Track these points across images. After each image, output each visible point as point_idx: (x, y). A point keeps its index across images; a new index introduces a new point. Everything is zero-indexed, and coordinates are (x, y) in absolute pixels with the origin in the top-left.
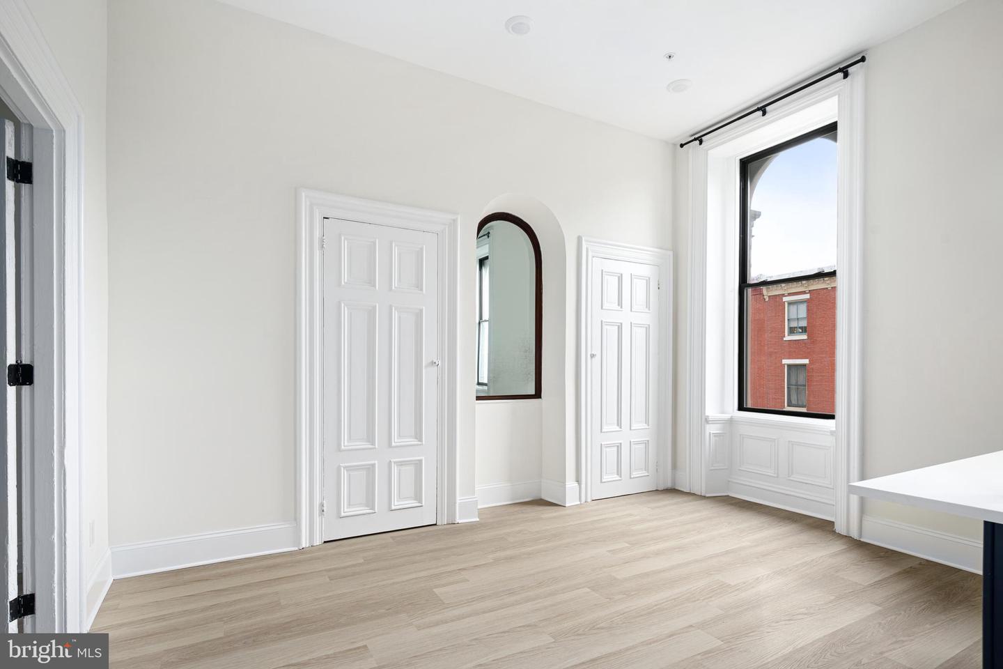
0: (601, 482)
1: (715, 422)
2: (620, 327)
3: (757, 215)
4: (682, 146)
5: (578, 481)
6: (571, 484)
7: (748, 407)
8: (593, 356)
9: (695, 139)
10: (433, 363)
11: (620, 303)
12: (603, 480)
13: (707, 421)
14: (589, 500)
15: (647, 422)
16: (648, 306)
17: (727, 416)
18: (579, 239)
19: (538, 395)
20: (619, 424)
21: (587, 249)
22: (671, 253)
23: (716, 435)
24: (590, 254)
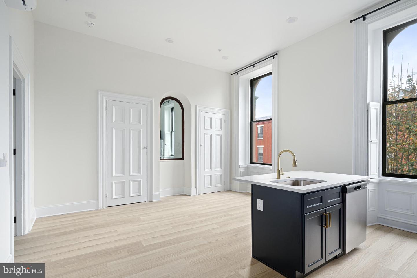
0: (204, 188)
1: (242, 167)
2: (211, 135)
3: (257, 98)
4: (232, 74)
5: (196, 187)
6: (193, 188)
7: (253, 162)
8: (201, 145)
9: (235, 73)
10: (145, 148)
11: (211, 127)
12: (205, 187)
13: (240, 167)
14: (200, 194)
15: (221, 168)
16: (221, 128)
17: (246, 165)
18: (196, 106)
19: (183, 158)
20: (211, 168)
21: (199, 109)
22: (229, 110)
23: (243, 172)
24: (200, 111)
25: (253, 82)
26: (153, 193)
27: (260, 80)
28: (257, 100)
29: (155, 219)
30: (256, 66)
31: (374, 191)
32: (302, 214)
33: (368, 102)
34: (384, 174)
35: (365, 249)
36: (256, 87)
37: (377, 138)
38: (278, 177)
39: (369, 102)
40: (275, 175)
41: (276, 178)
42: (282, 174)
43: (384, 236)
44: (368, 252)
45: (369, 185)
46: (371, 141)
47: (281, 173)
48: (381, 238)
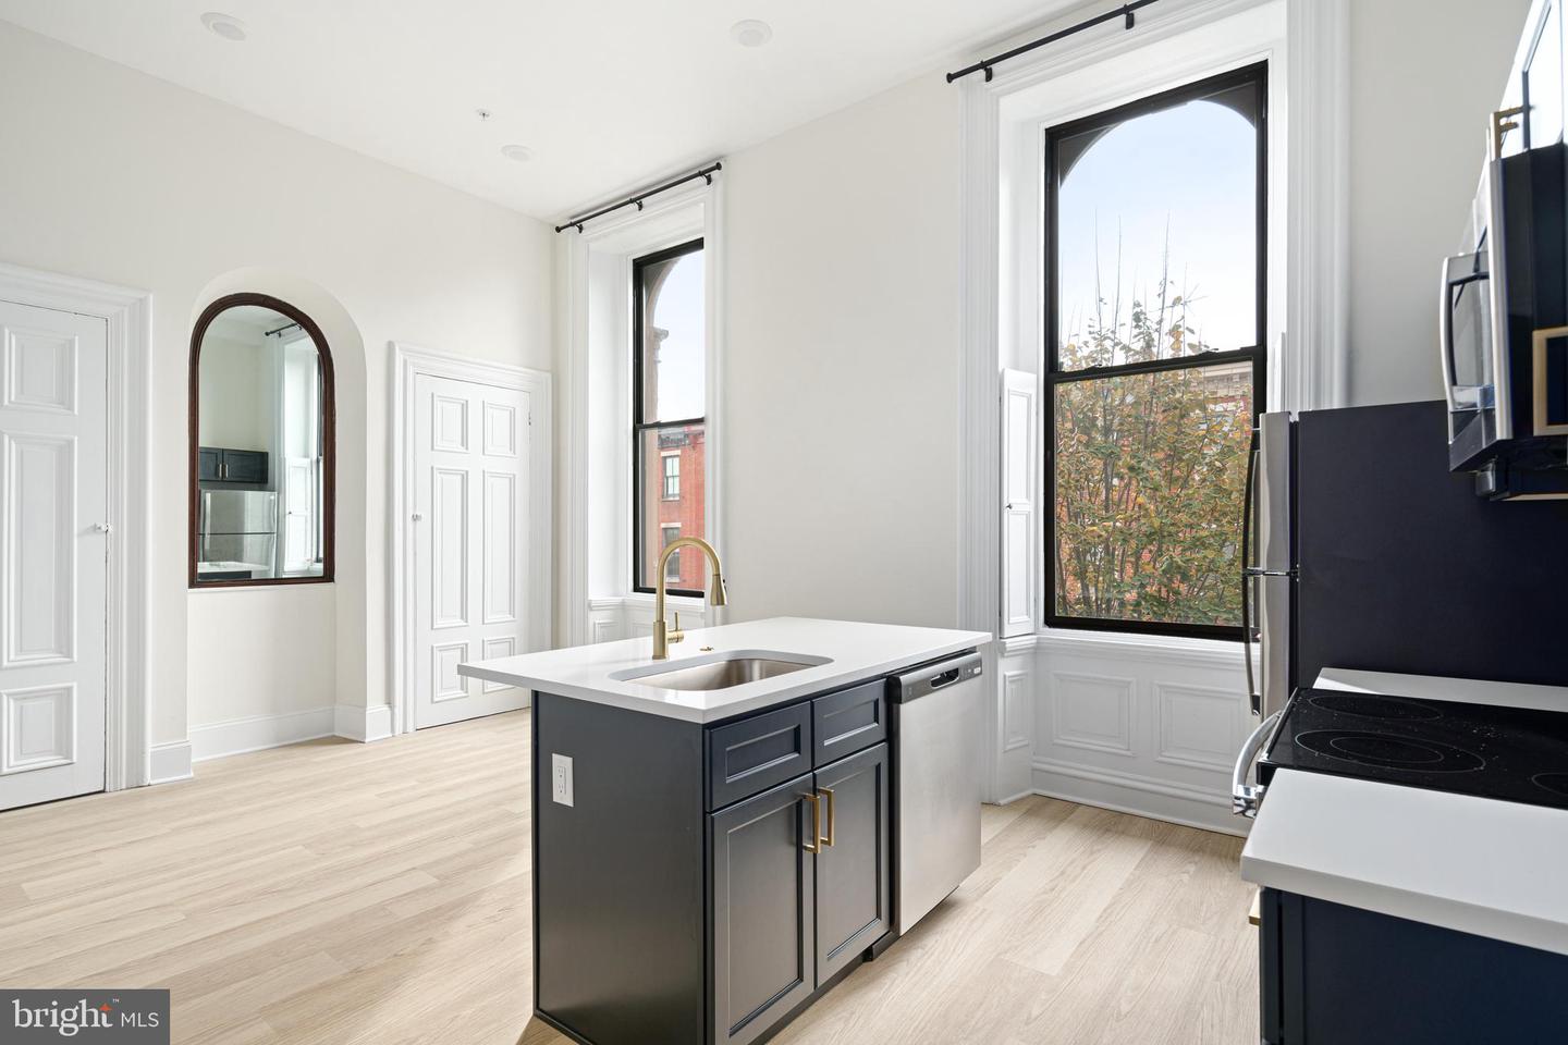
0: (432, 702)
1: (601, 608)
2: (465, 478)
3: (660, 335)
4: (558, 230)
5: (390, 702)
6: (375, 709)
7: (647, 585)
8: (416, 518)
9: (572, 225)
10: (96, 528)
11: (465, 442)
12: (436, 699)
13: (590, 608)
14: (411, 729)
15: (512, 611)
16: (512, 448)
17: (618, 600)
18: (390, 347)
19: (328, 576)
20: (464, 616)
21: (405, 362)
22: (549, 375)
23: (603, 626)
24: (411, 370)
25: (647, 270)
26: (150, 746)
27: (676, 262)
28: (663, 343)
29: (108, 883)
30: (652, 205)
31: (1021, 680)
32: (705, 813)
33: (1000, 370)
34: (1052, 620)
35: (977, 900)
36: (659, 289)
37: (1028, 497)
38: (660, 653)
39: (1003, 370)
40: (648, 644)
41: (652, 654)
42: (678, 639)
43: (1044, 838)
44: (985, 910)
45: (1008, 660)
46: (1009, 507)
47: (668, 635)
48: (1034, 847)
